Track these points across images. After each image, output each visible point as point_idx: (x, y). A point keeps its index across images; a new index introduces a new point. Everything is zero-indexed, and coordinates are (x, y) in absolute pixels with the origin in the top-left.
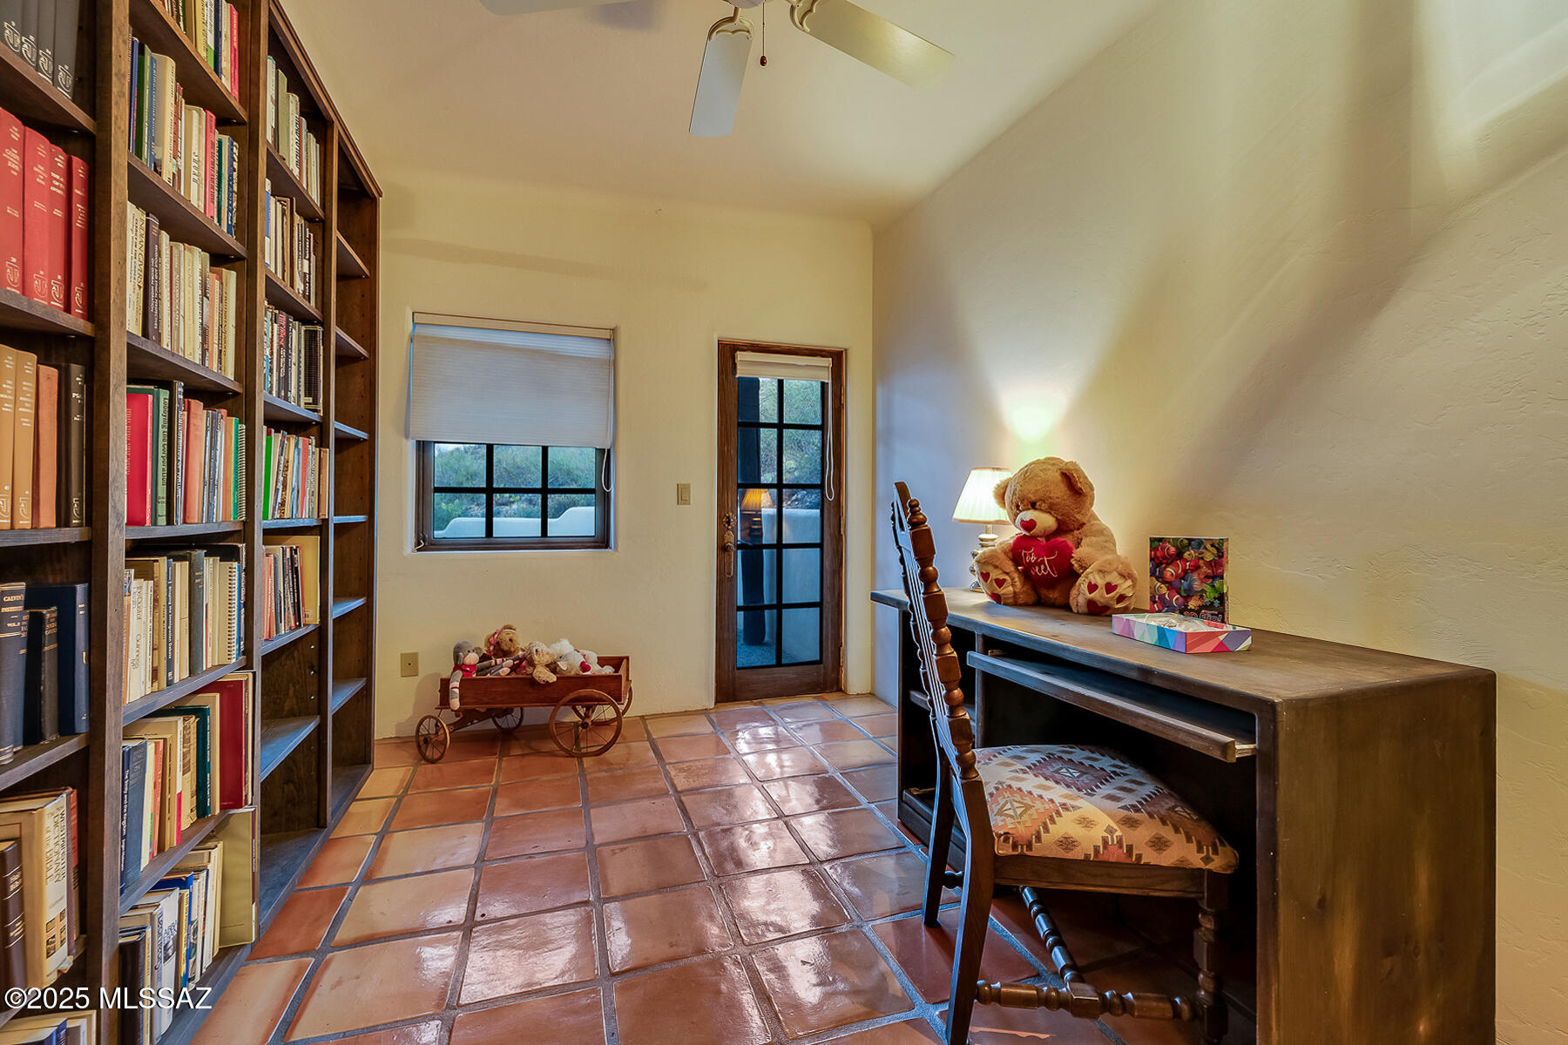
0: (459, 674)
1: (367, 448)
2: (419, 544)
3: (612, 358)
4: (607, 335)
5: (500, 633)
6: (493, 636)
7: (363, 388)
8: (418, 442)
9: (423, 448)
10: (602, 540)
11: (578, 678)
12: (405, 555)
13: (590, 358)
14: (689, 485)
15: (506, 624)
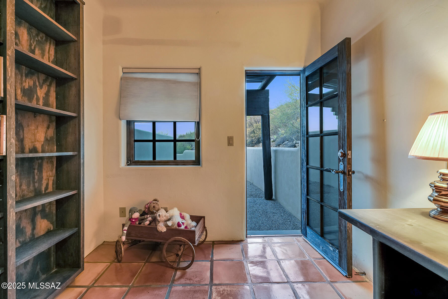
0: (129, 223)
1: (77, 121)
2: (128, 162)
3: (199, 81)
4: (197, 71)
5: (150, 203)
6: (148, 204)
7: (75, 93)
8: (127, 121)
9: (130, 123)
10: (197, 162)
11: (176, 230)
12: (120, 167)
13: (190, 82)
14: (233, 137)
15: (154, 198)
